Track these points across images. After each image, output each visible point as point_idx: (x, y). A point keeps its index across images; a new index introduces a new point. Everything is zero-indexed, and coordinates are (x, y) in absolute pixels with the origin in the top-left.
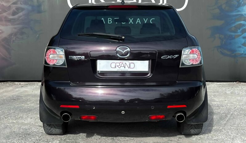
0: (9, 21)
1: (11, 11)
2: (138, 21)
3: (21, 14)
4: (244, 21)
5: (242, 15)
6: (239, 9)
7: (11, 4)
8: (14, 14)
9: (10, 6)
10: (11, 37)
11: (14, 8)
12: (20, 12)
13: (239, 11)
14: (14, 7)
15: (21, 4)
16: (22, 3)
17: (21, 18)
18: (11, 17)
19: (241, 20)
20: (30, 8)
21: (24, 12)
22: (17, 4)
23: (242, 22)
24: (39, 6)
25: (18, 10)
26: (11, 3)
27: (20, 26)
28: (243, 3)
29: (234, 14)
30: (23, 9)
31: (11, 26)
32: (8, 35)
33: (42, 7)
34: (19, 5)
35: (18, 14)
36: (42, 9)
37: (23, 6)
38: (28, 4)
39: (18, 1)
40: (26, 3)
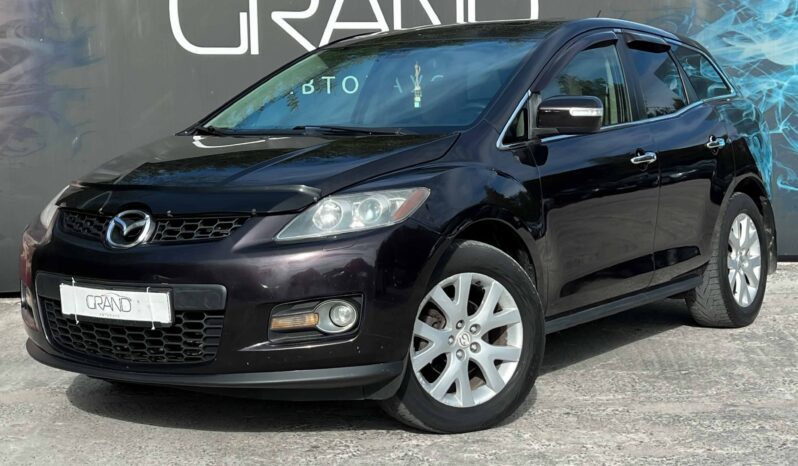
3: (18, 69)
12: (17, 63)
15: (18, 36)
16: (20, 32)
17: (17, 83)
20: (48, 49)
21: (29, 63)
22: (5, 37)
24: (80, 42)
25: (10, 55)
27: (19, 109)
30: (23, 54)
33: (89, 45)
34: (12, 40)
35: (8, 68)
36: (90, 54)
37: (26, 43)
38: (42, 36)
39: (7, 26)
40: (34, 32)
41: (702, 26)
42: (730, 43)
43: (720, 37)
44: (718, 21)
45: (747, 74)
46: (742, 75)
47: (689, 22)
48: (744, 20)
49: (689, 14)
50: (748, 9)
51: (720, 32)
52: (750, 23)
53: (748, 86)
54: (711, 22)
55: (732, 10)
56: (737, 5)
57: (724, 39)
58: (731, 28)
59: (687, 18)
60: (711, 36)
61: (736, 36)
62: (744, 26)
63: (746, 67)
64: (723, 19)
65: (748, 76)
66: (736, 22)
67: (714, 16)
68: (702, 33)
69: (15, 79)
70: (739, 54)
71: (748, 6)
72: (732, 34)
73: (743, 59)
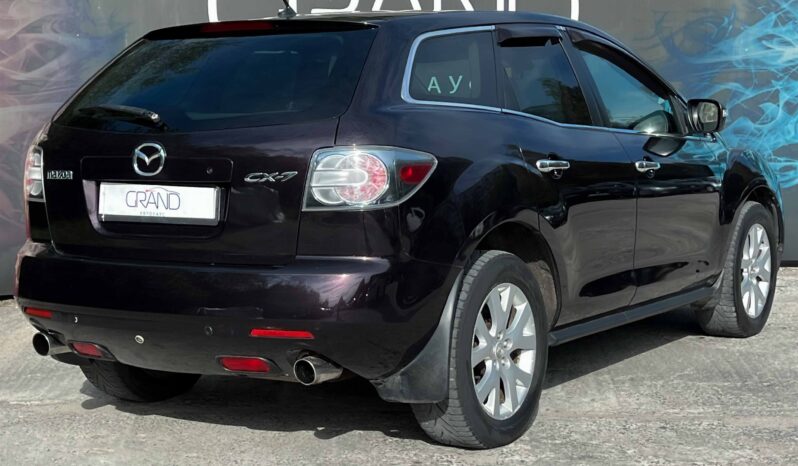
0: (15, 88)
1: (22, 54)
2: (434, 84)
3: (53, 65)
4: (736, 81)
5: (729, 64)
6: (722, 46)
7: (19, 33)
8: (30, 64)
9: (15, 38)
10: (22, 146)
11: (30, 46)
12: (53, 59)
13: (721, 53)
14: (29, 43)
15: (55, 32)
16: (56, 26)
17: (53, 79)
18: (22, 76)
19: (728, 80)
20: (84, 44)
21: (64, 58)
22: (40, 32)
23: (732, 86)
24: (116, 38)
25: (45, 51)
26: (19, 28)
28: (731, 27)
29: (709, 60)
30: (60, 49)
31: (20, 108)
32: (11, 139)
34: (47, 35)
35: (43, 64)
37: (62, 38)
38: (79, 32)
39: (43, 20)
40: (70, 27)
41: (742, 28)
42: (770, 46)
43: (760, 40)
44: (758, 24)
45: (787, 77)
46: (781, 78)
47: (729, 24)
48: (784, 23)
49: (729, 17)
50: (788, 12)
51: (760, 35)
52: (790, 26)
53: (787, 89)
54: (751, 25)
55: (772, 13)
56: (777, 8)
57: (764, 42)
58: (770, 31)
59: (726, 20)
60: (751, 38)
61: (776, 40)
62: (784, 29)
63: (785, 70)
64: (762, 22)
65: (788, 80)
66: (776, 25)
67: (754, 18)
68: (741, 35)
69: (51, 75)
70: (780, 57)
71: (788, 9)
72: (770, 37)
73: (781, 62)
